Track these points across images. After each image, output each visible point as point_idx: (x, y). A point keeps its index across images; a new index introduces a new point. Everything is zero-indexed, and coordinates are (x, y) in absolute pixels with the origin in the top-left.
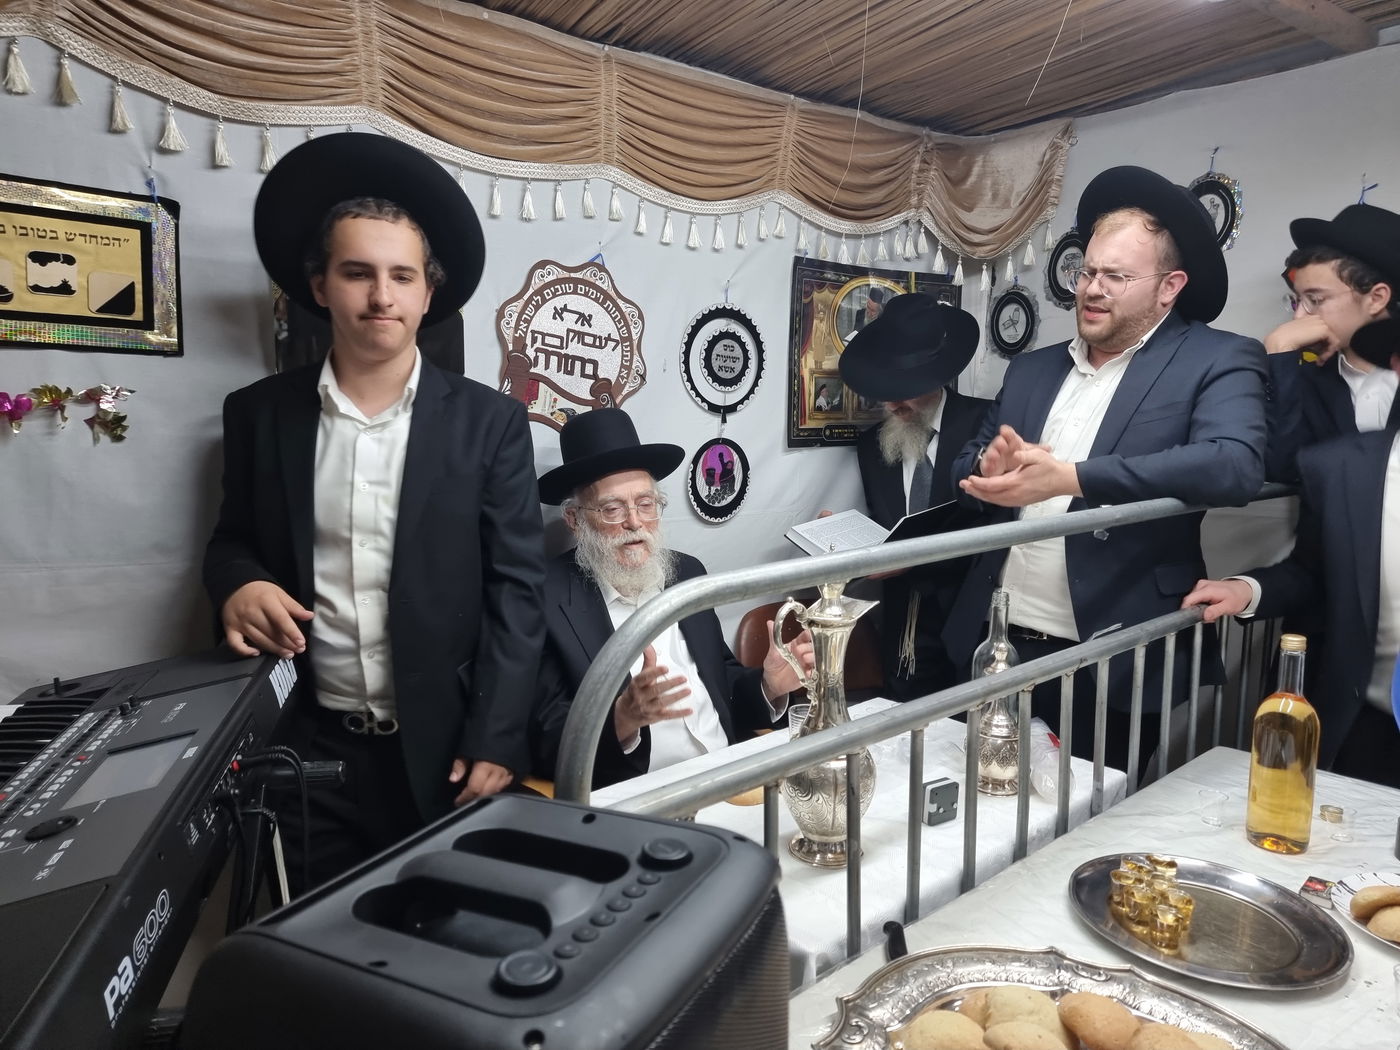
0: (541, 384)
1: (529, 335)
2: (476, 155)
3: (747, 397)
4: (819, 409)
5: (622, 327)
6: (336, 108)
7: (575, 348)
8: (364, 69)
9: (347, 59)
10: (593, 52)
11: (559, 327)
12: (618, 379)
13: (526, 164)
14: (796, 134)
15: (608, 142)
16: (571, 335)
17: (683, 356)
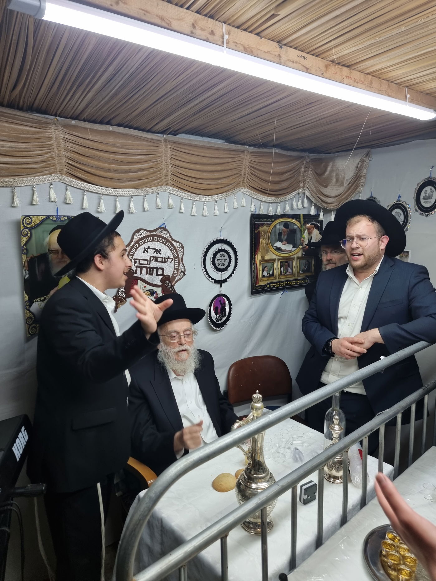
0: (138, 280)
1: (133, 261)
2: (108, 189)
3: (231, 275)
4: (264, 276)
5: (174, 253)
6: (45, 176)
7: (153, 264)
8: (57, 158)
9: (49, 155)
10: (159, 138)
11: (146, 256)
12: (173, 275)
13: (130, 190)
14: (249, 162)
15: (167, 176)
16: (152, 258)
17: (203, 261)
